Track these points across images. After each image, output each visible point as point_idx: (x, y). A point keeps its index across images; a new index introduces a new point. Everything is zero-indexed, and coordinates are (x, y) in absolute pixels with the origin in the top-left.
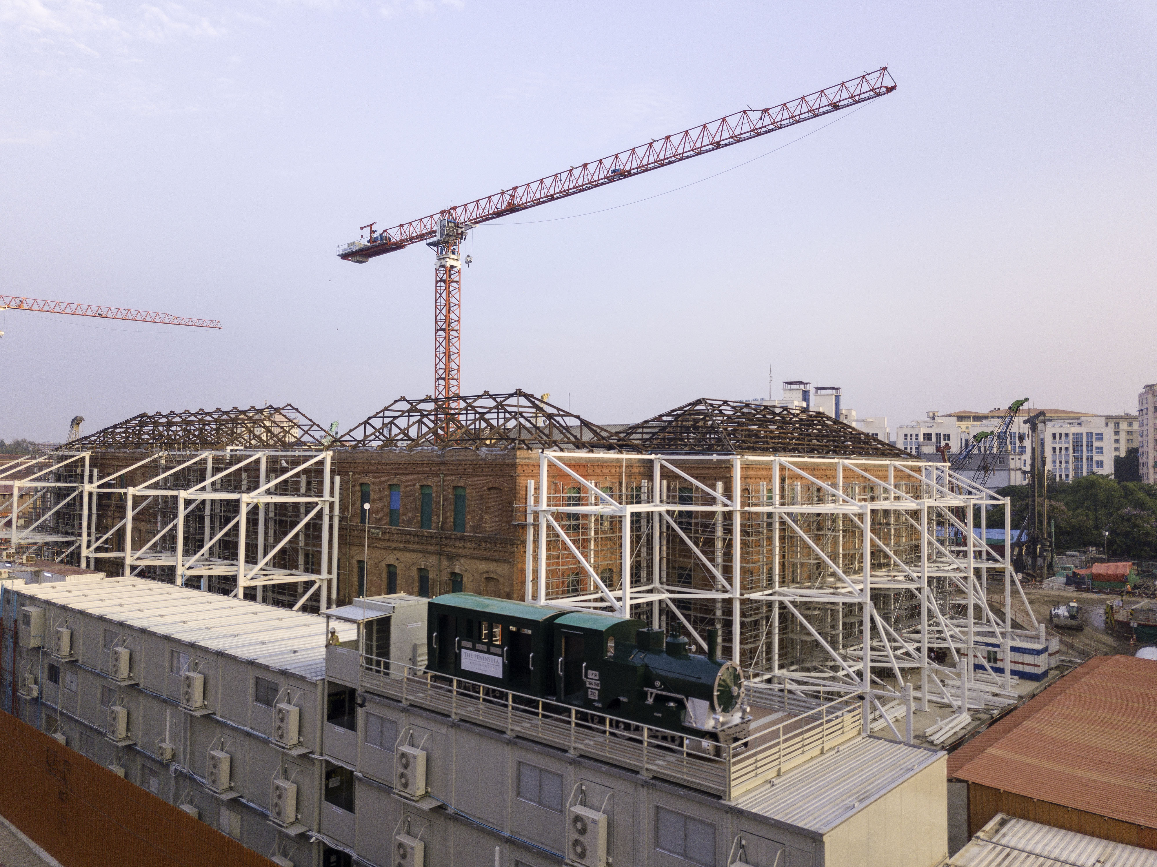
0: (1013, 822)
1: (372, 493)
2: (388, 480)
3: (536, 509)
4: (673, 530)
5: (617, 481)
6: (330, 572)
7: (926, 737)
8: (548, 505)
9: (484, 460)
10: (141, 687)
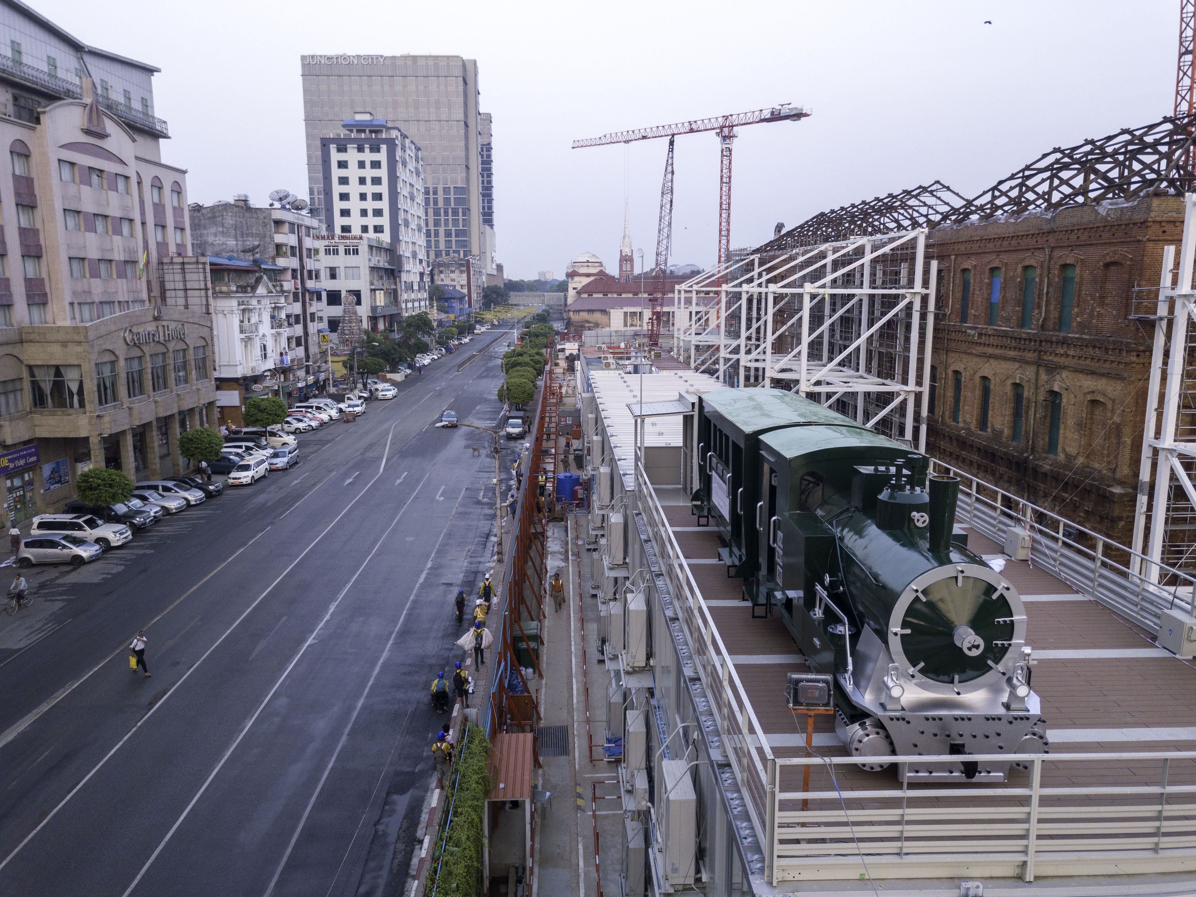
1: (972, 281)
2: (990, 262)
3: (1172, 293)
9: (1105, 219)
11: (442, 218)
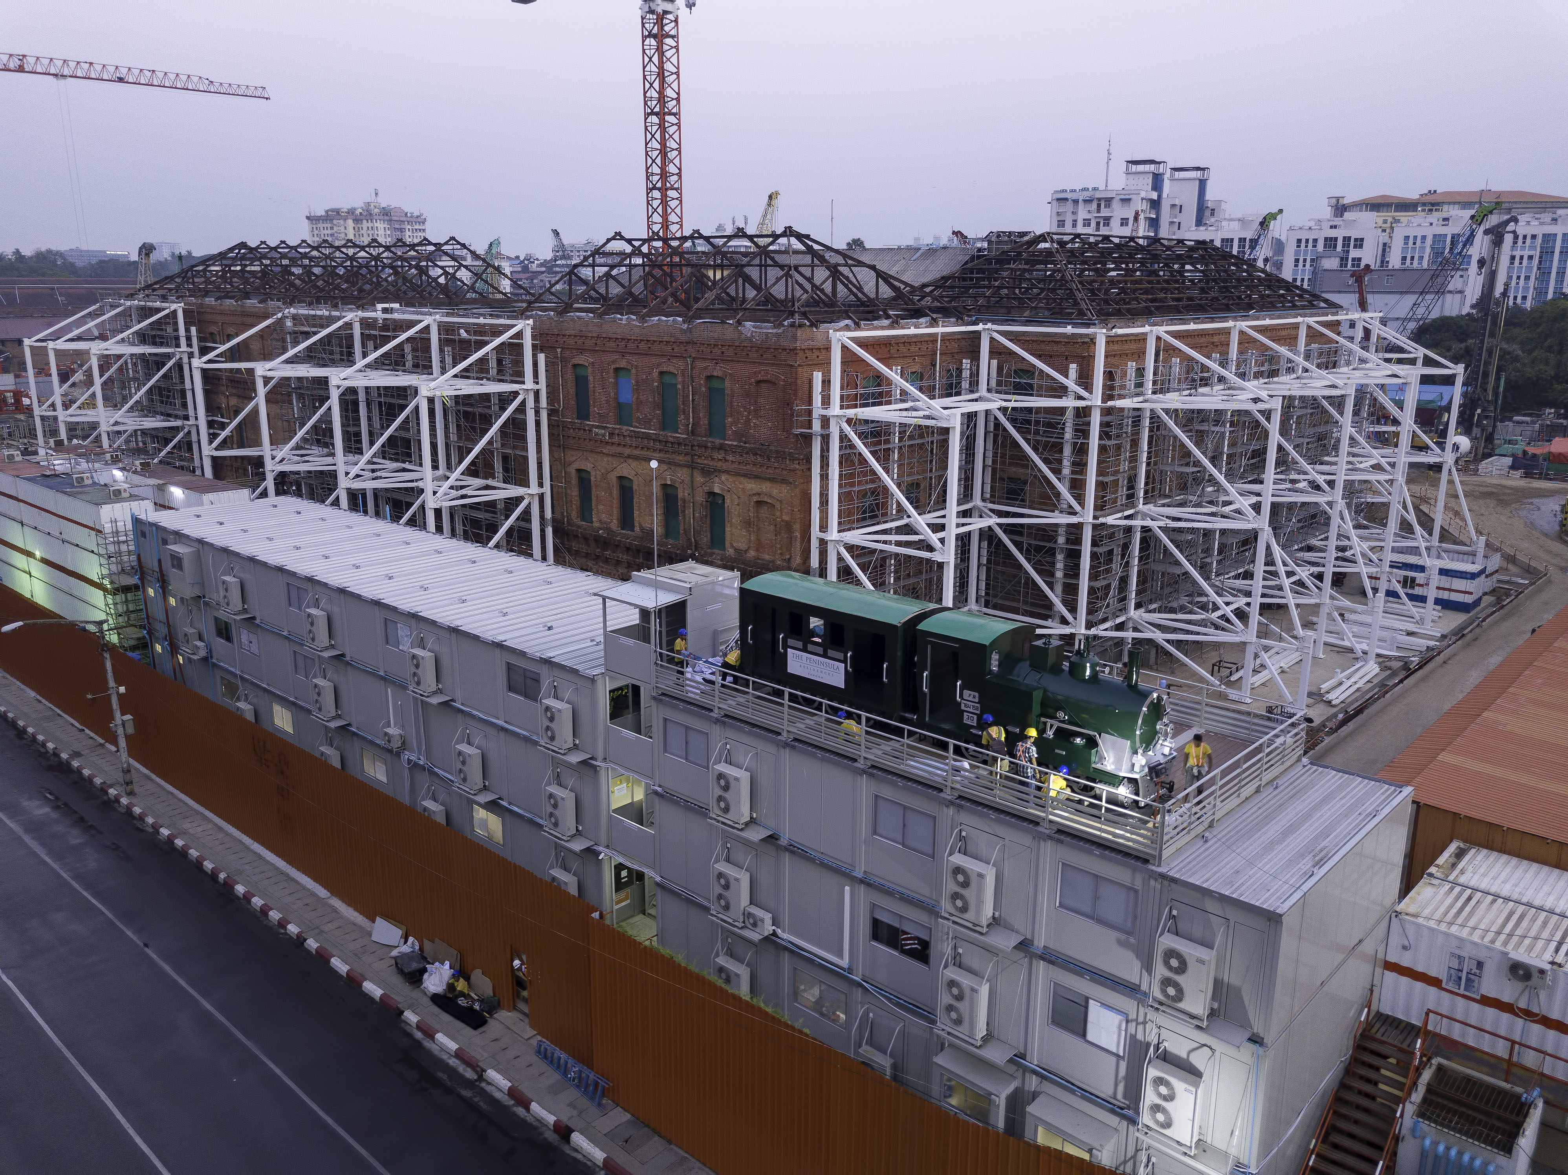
0: (1473, 851)
1: (591, 378)
2: (614, 362)
3: (824, 412)
4: (1005, 429)
5: (929, 362)
6: (541, 485)
7: (1321, 695)
8: (842, 407)
9: (750, 340)
10: (348, 658)
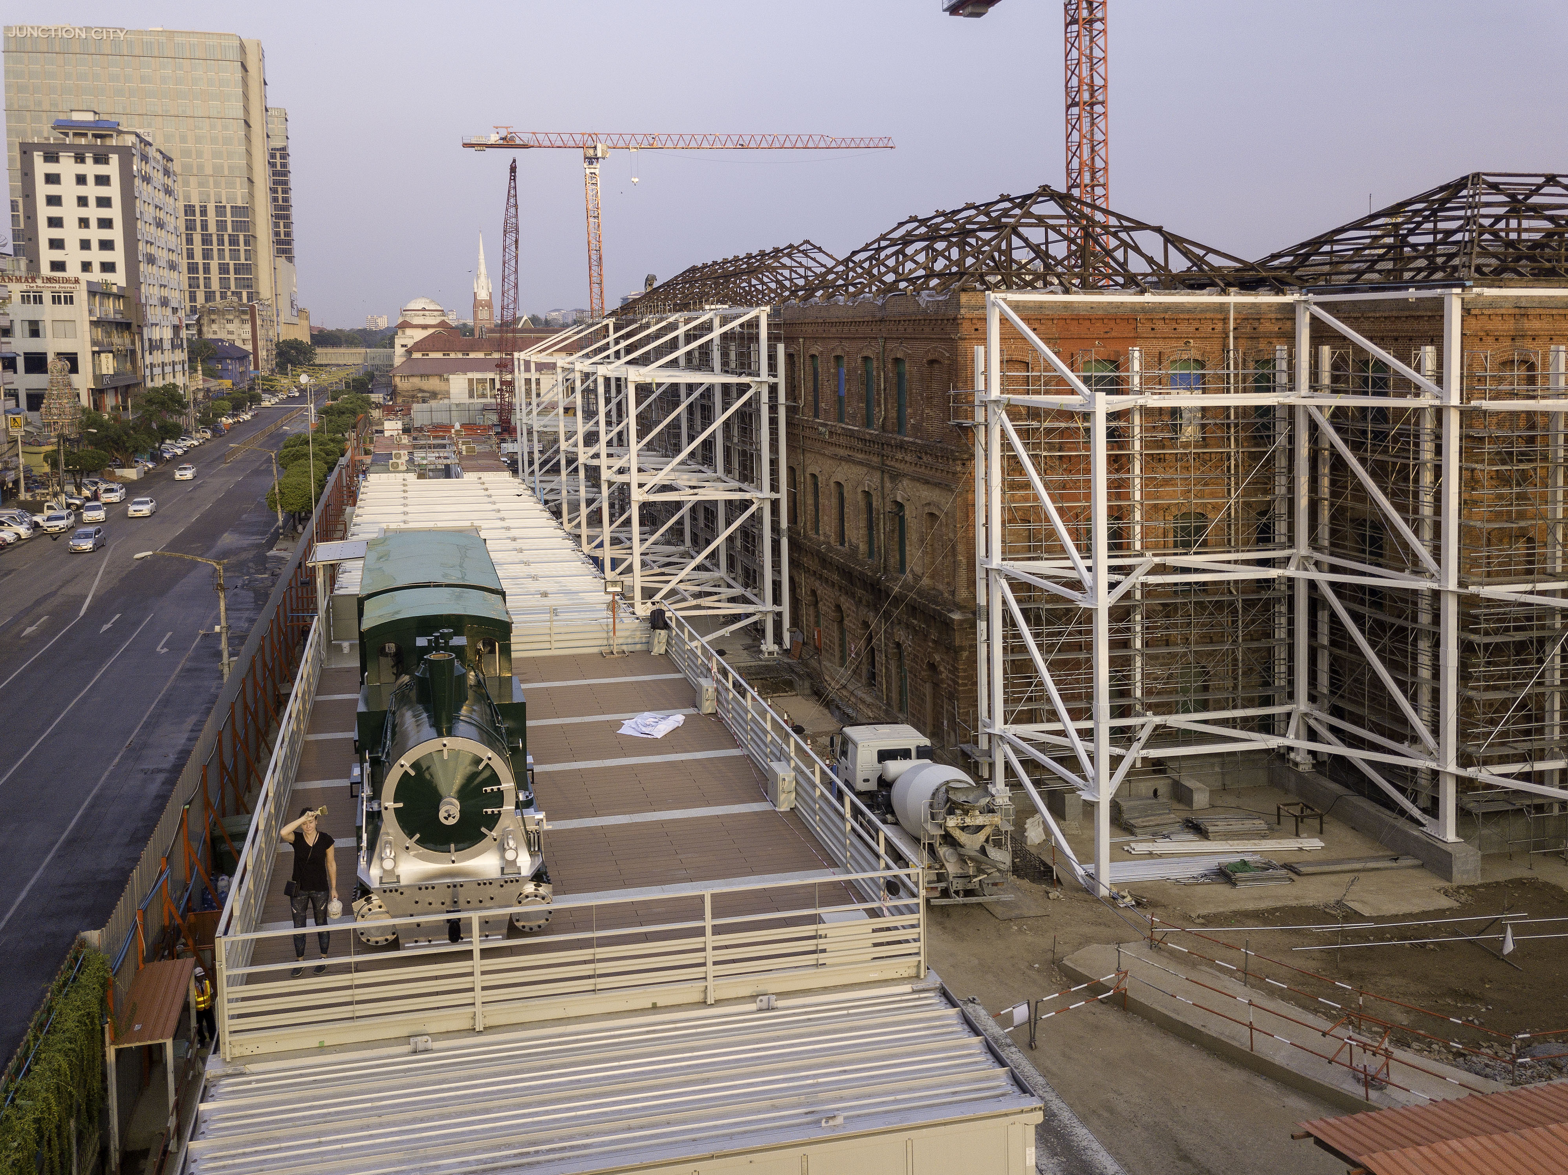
1: (820, 370)
2: (835, 350)
3: (985, 398)
6: (775, 489)
9: (925, 311)
11: (215, 247)
